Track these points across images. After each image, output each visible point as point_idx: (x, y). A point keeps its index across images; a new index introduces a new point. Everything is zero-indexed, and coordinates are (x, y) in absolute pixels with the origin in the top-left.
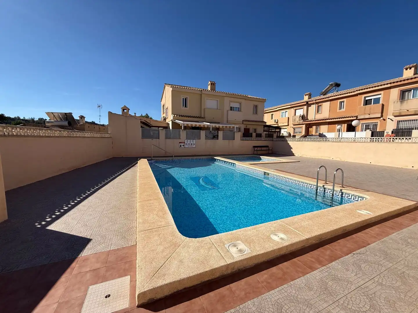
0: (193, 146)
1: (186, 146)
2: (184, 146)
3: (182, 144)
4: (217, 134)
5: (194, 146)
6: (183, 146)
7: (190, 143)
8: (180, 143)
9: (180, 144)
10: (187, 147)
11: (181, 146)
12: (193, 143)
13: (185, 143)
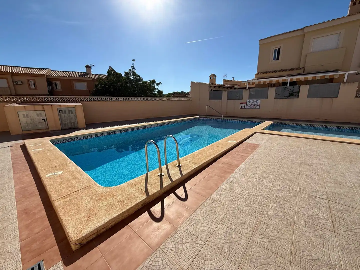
0: (256, 107)
1: (247, 107)
2: (245, 108)
3: (243, 105)
4: (297, 90)
5: (258, 107)
6: (244, 106)
7: (253, 104)
8: (241, 103)
9: (241, 105)
10: (249, 108)
11: (242, 107)
12: (256, 104)
13: (246, 104)
